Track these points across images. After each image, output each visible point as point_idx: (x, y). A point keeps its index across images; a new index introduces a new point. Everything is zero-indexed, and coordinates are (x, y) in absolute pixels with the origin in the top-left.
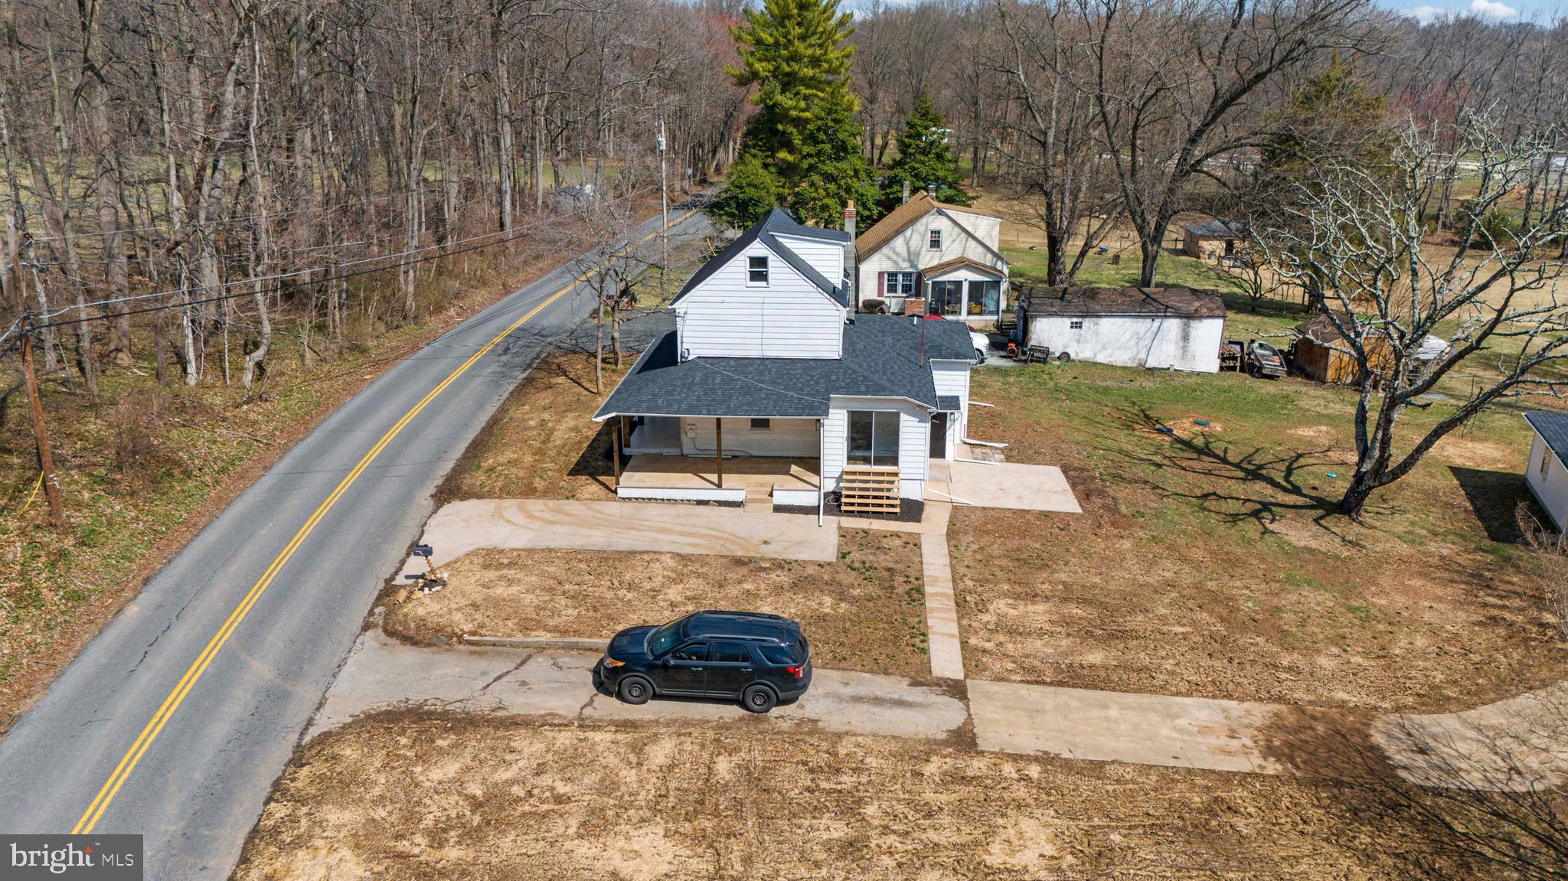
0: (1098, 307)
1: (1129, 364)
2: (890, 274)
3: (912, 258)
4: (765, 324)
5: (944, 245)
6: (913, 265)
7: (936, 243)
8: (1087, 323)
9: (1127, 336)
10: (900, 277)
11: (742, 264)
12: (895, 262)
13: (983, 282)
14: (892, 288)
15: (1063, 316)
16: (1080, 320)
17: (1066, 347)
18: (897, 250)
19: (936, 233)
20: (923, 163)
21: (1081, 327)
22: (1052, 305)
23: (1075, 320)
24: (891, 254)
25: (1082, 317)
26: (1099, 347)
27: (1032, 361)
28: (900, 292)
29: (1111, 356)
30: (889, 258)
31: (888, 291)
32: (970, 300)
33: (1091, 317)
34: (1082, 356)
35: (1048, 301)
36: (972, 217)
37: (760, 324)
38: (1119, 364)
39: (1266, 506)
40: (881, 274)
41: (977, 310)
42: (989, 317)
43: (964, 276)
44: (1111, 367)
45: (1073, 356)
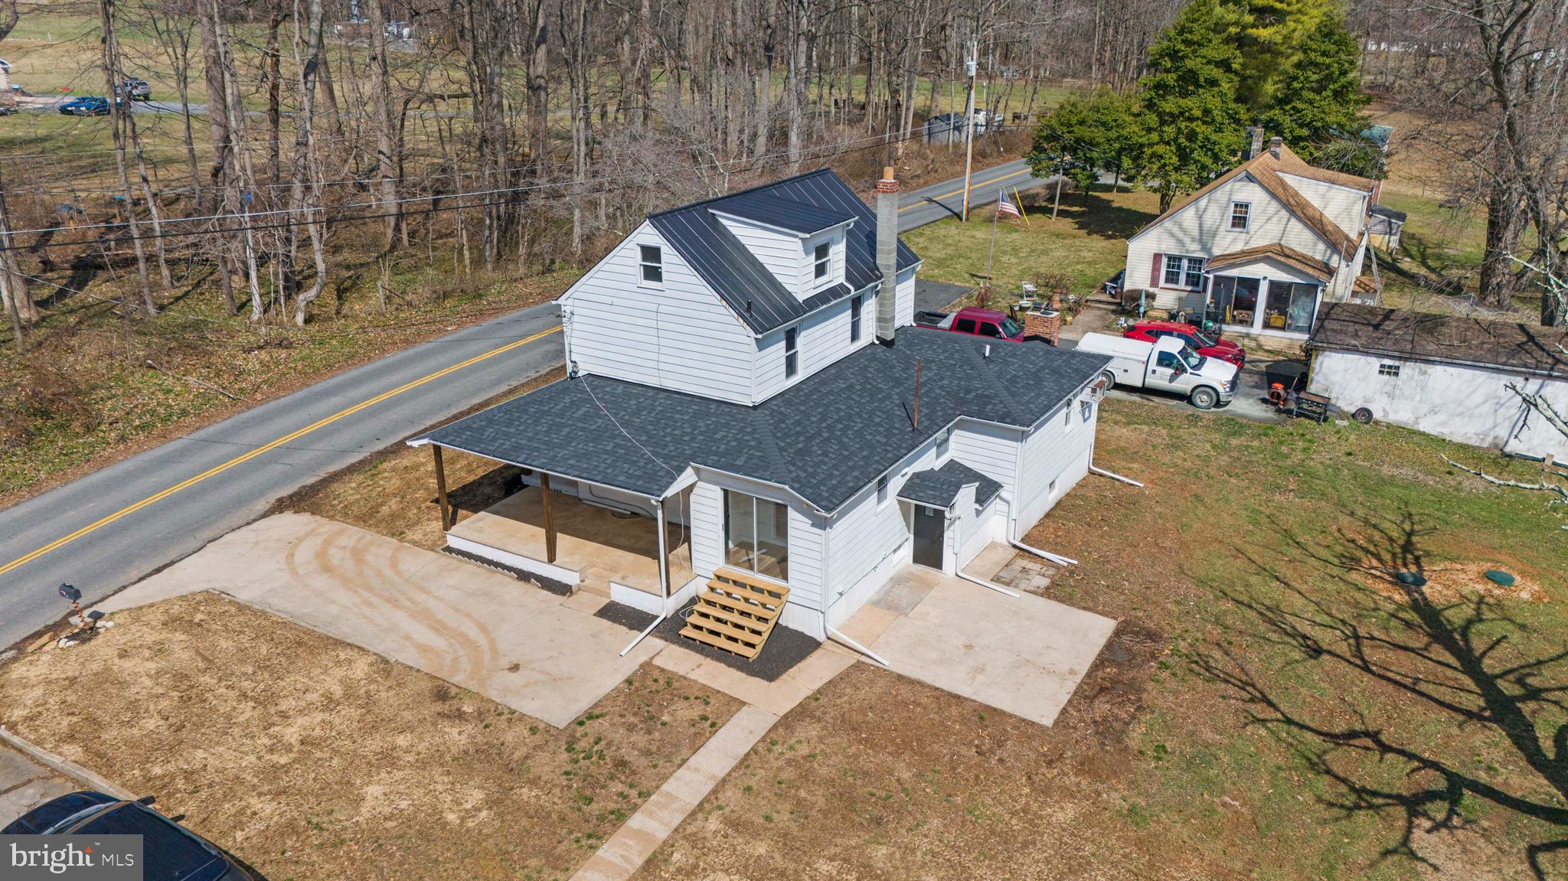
0: (1432, 347)
1: (1474, 442)
2: (1171, 258)
3: (1205, 238)
4: (662, 341)
5: (1253, 224)
6: (1205, 248)
7: (1240, 221)
8: (1408, 370)
9: (1478, 398)
10: (1185, 263)
11: (630, 253)
12: (1181, 242)
13: (1291, 284)
14: (1172, 278)
15: (1367, 354)
16: (1397, 363)
17: (1367, 400)
18: (1186, 225)
19: (1242, 207)
20: (1311, 102)
21: (1396, 374)
22: (1356, 335)
23: (1388, 362)
24: (1175, 230)
25: (1400, 358)
26: (1425, 409)
27: (1299, 415)
28: (1182, 285)
29: (1443, 424)
30: (1172, 235)
31: (1167, 281)
32: (1269, 306)
33: (1416, 360)
34: (1393, 418)
35: (1351, 328)
36: (1323, 187)
37: (655, 340)
38: (1458, 439)
39: (1456, 787)
40: (1157, 257)
41: (1279, 323)
42: (1297, 336)
43: (1264, 273)
44: (1441, 442)
45: (1377, 415)
